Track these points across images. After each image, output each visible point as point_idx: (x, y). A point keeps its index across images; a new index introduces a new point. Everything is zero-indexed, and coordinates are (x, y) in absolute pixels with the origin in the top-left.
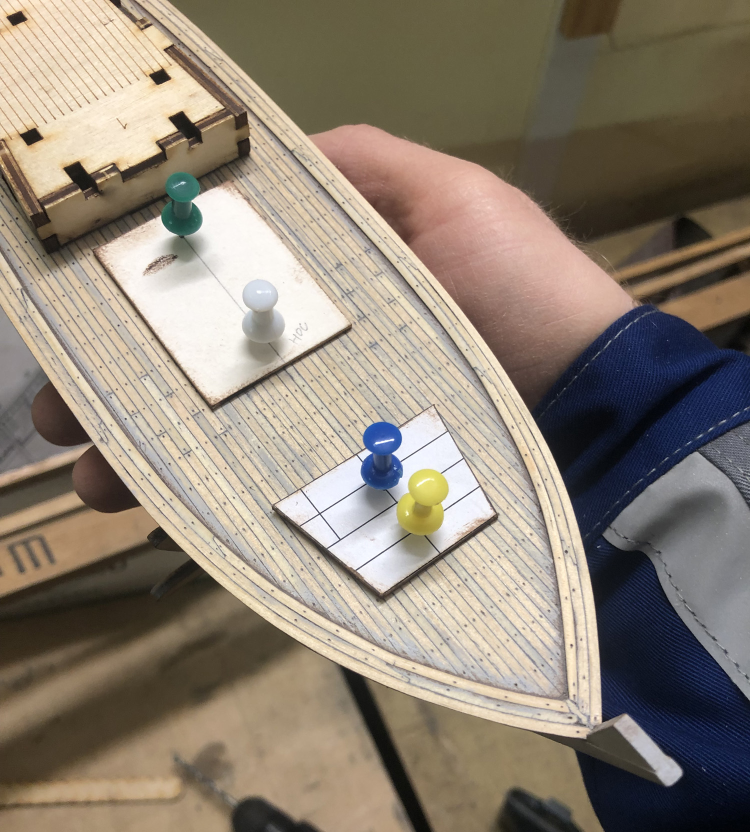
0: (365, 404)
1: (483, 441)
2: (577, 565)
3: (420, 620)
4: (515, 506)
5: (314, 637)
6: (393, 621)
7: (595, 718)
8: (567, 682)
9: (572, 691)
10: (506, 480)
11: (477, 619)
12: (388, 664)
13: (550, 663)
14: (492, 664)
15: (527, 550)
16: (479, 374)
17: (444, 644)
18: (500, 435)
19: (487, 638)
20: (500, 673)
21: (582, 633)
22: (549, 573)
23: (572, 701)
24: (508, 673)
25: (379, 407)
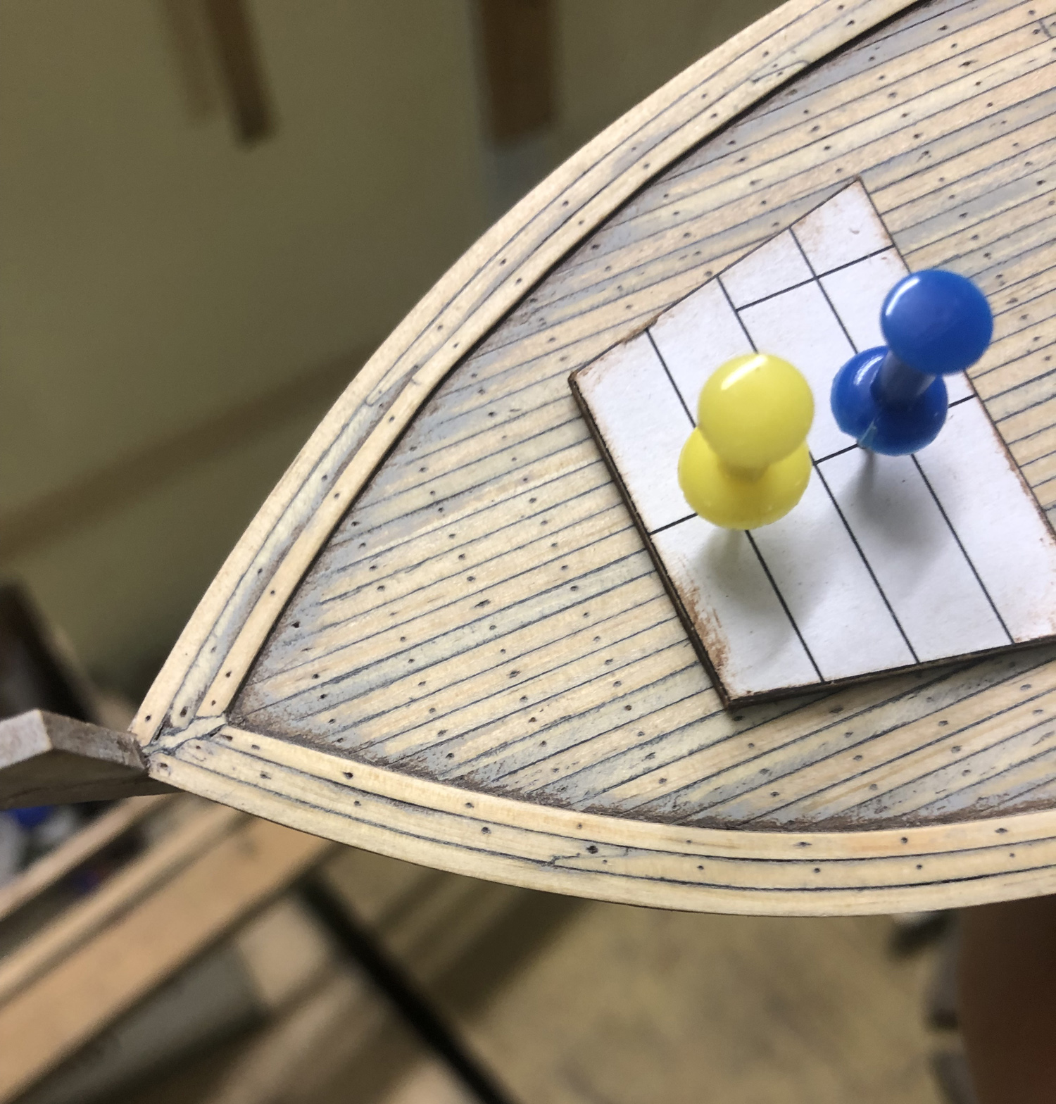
1: (975, 742)
2: (551, 864)
3: (502, 462)
4: (752, 769)
5: (518, 234)
6: (515, 403)
7: (164, 765)
8: (270, 734)
9: (244, 738)
11: (473, 587)
12: (416, 368)
13: (326, 716)
14: (359, 589)
15: (623, 759)
17: (430, 499)
19: (421, 596)
20: (334, 599)
21: (374, 810)
22: (548, 791)
23: (219, 728)
24: (329, 618)
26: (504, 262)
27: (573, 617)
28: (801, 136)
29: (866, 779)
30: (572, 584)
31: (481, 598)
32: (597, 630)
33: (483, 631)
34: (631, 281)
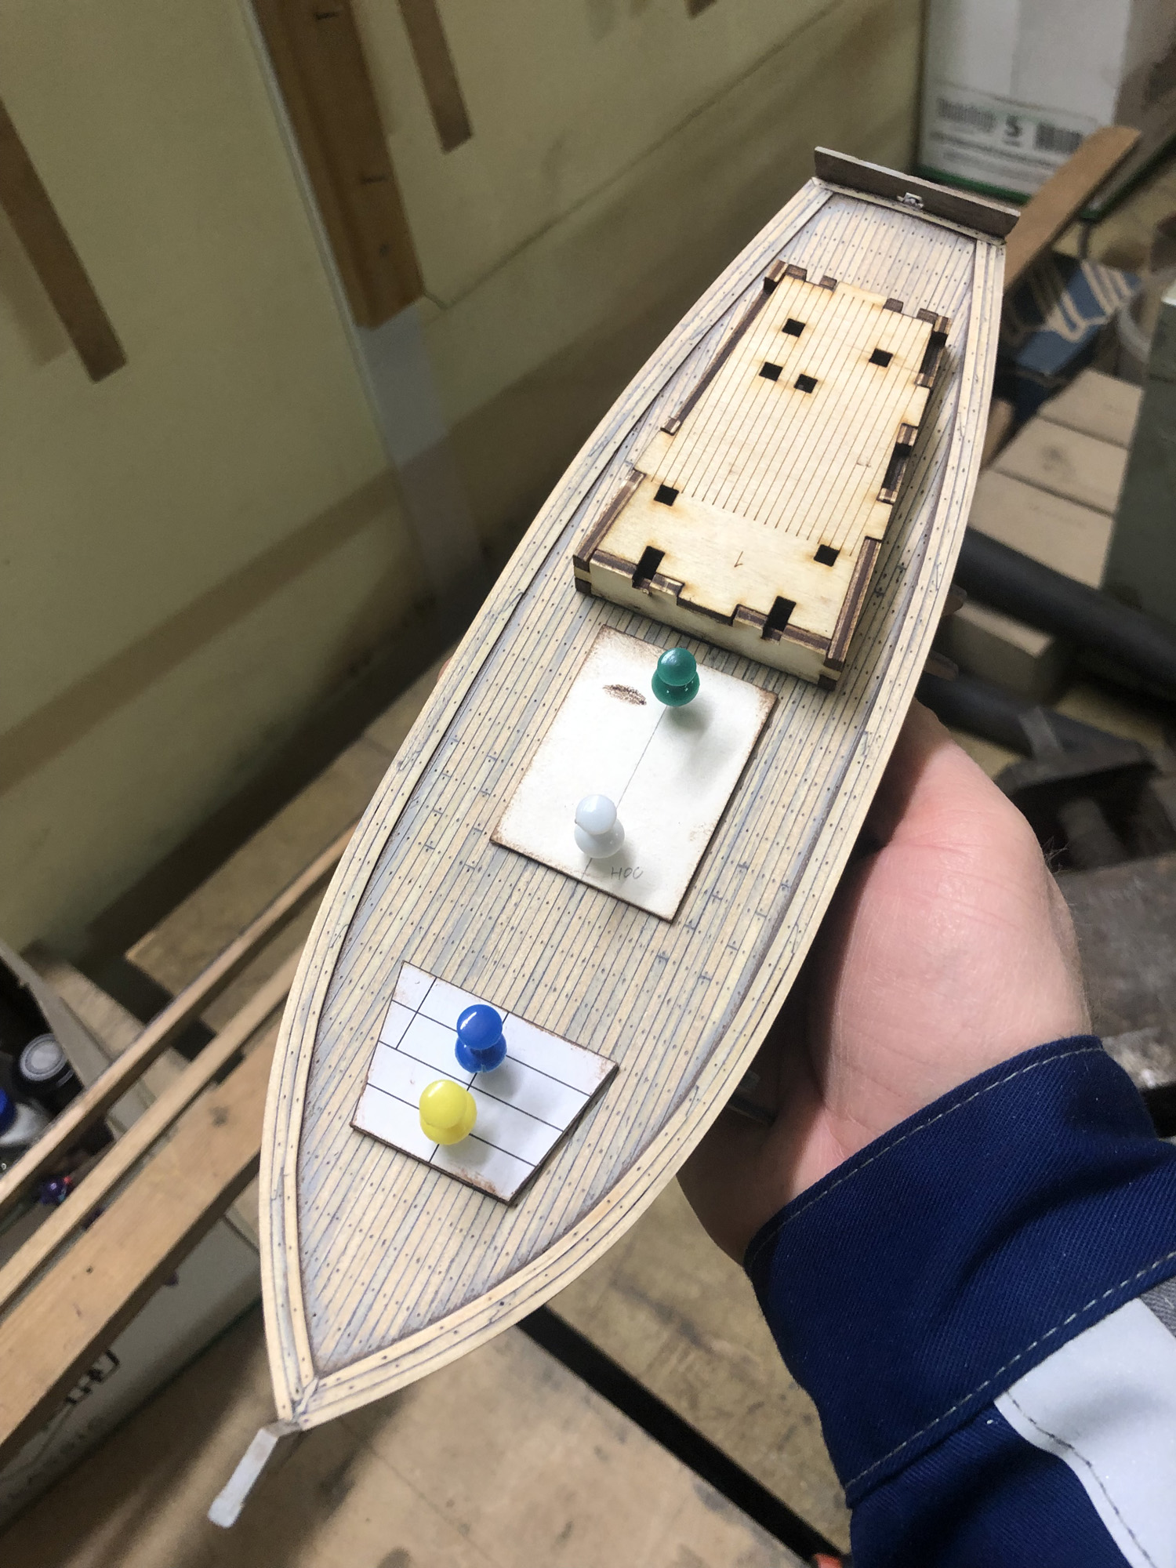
0: (581, 989)
1: (605, 1144)
2: (491, 1323)
3: (347, 1179)
4: (536, 1221)
5: (282, 1081)
6: (334, 1151)
7: (306, 1421)
8: (339, 1369)
9: (330, 1380)
10: (566, 1193)
11: (375, 1239)
12: (282, 1169)
13: (356, 1343)
14: (329, 1279)
15: (486, 1259)
16: (692, 1095)
17: (329, 1218)
18: (622, 1159)
19: (356, 1260)
20: (322, 1291)
21: (406, 1363)
22: (467, 1296)
23: (318, 1384)
24: (326, 1301)
25: (586, 1005)
26: (285, 1097)
27: (424, 1218)
28: (367, 955)
29: (579, 1189)
30: (413, 1206)
31: (381, 1241)
32: (437, 1215)
33: (392, 1254)
34: (343, 1065)
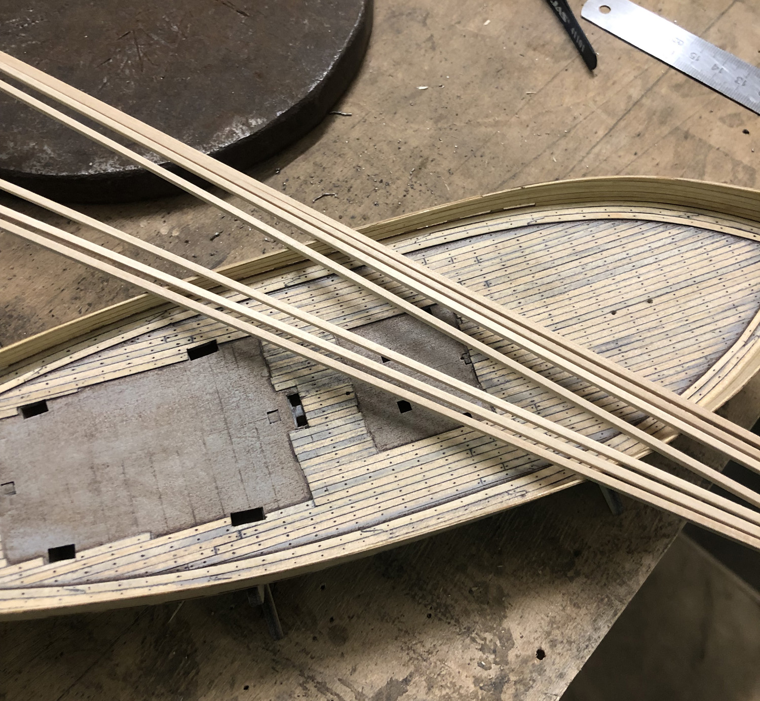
6: (714, 335)
10: (623, 234)
11: (723, 284)
14: (756, 285)
15: (681, 239)
16: (534, 223)
17: (737, 308)
18: (587, 227)
19: (738, 282)
22: (701, 232)
25: (542, 296)
26: (719, 377)
29: (617, 231)
30: (696, 283)
31: (721, 281)
32: (688, 271)
34: (679, 369)
